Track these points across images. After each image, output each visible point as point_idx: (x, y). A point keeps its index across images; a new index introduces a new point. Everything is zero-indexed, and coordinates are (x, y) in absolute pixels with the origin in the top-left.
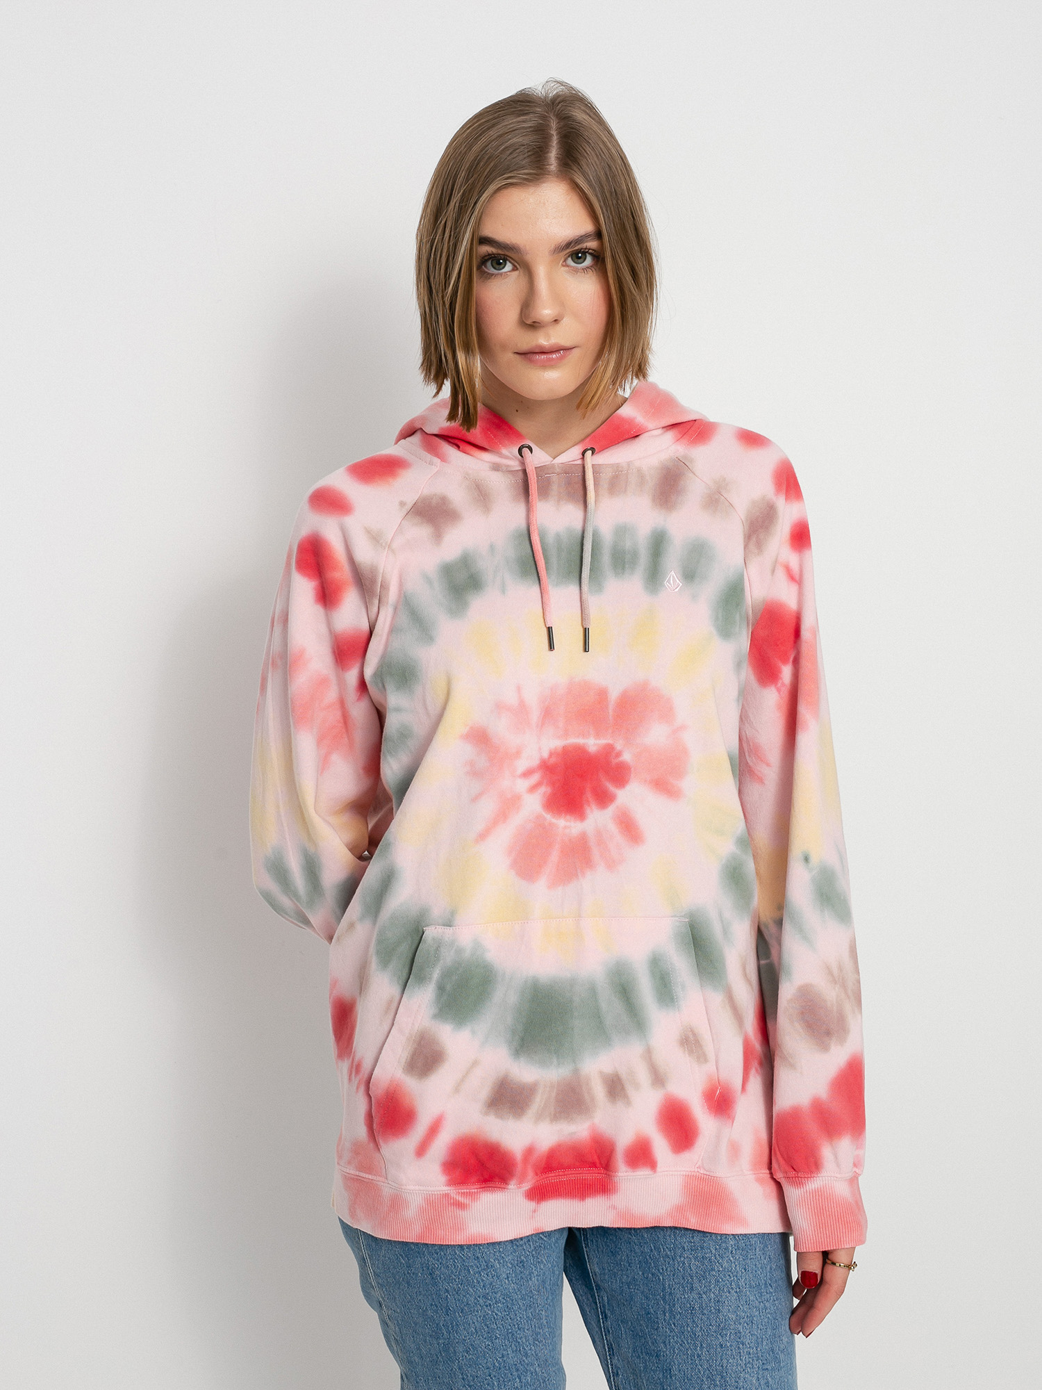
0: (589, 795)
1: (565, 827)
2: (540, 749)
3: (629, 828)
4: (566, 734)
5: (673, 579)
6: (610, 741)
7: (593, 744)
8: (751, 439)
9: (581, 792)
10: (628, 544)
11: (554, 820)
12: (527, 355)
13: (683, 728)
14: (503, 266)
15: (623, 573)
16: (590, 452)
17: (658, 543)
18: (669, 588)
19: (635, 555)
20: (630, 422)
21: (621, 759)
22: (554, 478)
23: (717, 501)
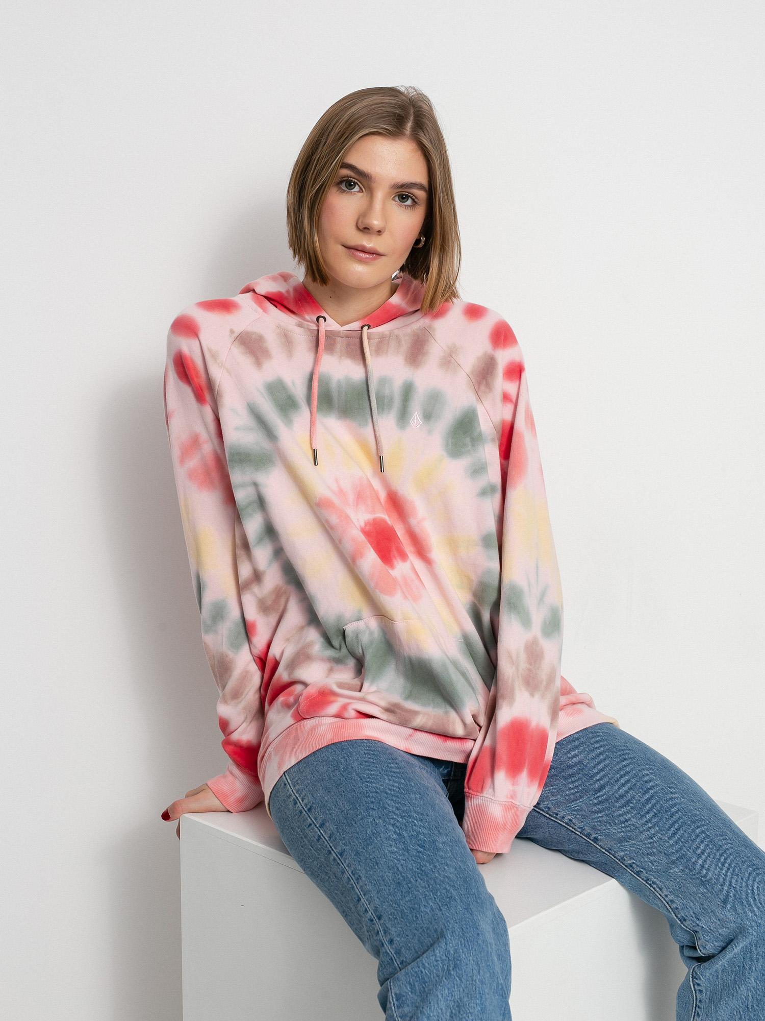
0: (394, 553)
2: (359, 519)
5: (416, 418)
9: (389, 550)
10: (387, 392)
12: (353, 249)
14: (353, 187)
15: (382, 413)
16: (367, 327)
17: (408, 391)
18: (414, 425)
19: (391, 399)
20: (397, 307)
22: (339, 339)
23: (449, 362)
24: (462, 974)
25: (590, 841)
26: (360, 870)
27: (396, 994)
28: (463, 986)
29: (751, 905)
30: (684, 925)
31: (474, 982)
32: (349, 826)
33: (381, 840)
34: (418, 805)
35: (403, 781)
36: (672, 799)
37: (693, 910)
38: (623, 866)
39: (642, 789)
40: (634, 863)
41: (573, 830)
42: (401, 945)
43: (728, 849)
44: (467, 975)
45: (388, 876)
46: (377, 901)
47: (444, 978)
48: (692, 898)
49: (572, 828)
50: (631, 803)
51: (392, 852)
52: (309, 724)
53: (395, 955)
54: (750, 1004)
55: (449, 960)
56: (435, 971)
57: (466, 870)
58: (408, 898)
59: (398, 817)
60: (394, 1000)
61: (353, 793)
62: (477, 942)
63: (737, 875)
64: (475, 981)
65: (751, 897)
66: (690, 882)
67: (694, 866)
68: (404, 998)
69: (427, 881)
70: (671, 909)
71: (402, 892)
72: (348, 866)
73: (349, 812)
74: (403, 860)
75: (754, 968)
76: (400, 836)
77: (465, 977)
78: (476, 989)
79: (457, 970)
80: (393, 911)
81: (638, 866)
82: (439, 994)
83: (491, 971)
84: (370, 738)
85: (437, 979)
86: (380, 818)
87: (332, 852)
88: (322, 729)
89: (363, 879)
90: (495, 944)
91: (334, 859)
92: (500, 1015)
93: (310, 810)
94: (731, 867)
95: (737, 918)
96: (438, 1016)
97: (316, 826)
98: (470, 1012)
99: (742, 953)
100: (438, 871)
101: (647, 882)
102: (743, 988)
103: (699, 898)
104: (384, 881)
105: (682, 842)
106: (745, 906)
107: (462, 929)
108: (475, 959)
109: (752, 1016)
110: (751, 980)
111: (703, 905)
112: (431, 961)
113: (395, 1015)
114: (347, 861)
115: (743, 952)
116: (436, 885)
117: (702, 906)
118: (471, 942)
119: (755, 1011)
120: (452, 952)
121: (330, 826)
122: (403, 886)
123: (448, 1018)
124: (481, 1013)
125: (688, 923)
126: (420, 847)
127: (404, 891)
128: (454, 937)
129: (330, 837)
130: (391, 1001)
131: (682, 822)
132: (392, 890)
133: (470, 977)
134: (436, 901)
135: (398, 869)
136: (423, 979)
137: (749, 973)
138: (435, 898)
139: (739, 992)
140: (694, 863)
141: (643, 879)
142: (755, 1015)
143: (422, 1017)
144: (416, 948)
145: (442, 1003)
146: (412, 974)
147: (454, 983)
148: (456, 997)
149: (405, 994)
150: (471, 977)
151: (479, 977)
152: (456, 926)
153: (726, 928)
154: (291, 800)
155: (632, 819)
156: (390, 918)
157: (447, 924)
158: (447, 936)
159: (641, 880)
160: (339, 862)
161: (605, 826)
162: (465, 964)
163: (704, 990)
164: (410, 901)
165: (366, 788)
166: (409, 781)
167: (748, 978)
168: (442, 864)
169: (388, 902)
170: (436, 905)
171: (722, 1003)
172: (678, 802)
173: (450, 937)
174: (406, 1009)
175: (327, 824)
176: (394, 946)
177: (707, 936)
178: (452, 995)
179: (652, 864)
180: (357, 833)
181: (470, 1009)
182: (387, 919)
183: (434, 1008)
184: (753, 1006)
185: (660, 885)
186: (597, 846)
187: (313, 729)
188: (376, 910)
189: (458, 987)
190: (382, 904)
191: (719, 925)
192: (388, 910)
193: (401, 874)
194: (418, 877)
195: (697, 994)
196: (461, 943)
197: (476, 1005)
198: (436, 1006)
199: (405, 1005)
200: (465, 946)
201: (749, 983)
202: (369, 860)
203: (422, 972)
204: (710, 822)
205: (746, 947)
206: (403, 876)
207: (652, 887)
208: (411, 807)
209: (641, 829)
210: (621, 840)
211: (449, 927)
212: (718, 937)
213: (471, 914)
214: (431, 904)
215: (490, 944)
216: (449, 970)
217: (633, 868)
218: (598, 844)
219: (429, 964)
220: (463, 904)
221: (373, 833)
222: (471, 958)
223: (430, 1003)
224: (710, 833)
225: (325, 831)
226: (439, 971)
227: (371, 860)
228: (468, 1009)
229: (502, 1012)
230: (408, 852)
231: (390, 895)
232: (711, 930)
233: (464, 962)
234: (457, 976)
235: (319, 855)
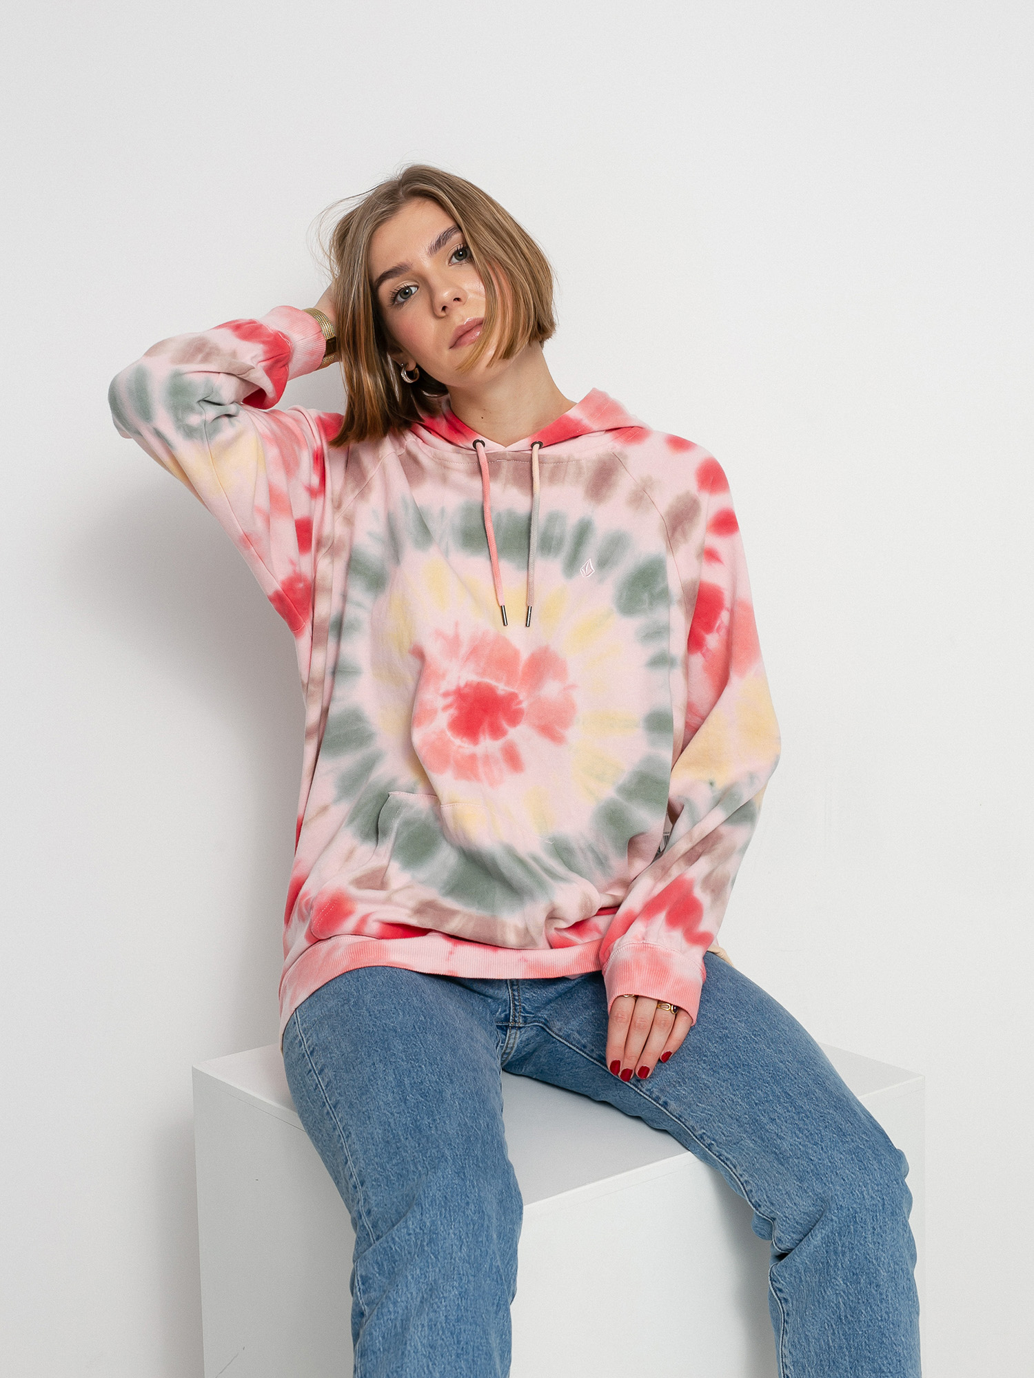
0: (485, 726)
1: (460, 747)
2: (459, 677)
3: (513, 759)
4: (483, 674)
5: (589, 564)
6: (516, 691)
7: (502, 688)
8: (678, 444)
9: (480, 723)
10: (557, 531)
11: (452, 738)
13: (573, 686)
15: (548, 555)
16: (537, 446)
17: (583, 532)
18: (584, 573)
19: (561, 542)
20: (577, 423)
21: (520, 706)
22: (505, 464)
23: (641, 498)
24: (438, 1250)
25: (660, 1107)
26: (351, 1126)
27: (361, 1276)
28: (439, 1265)
29: (832, 1182)
30: (760, 1212)
31: (453, 1260)
32: (347, 1072)
33: (377, 1088)
34: (433, 1047)
35: (422, 1018)
36: (754, 1050)
37: (766, 1192)
38: (694, 1137)
39: (720, 1038)
40: (704, 1133)
41: (641, 1093)
42: (378, 1216)
43: (810, 1112)
44: (445, 1251)
45: (378, 1132)
46: (362, 1164)
47: (416, 1256)
48: (767, 1177)
49: (640, 1091)
50: (705, 1056)
51: (387, 1104)
52: (324, 947)
53: (372, 1229)
54: (843, 1314)
55: (424, 1233)
56: (406, 1247)
57: (473, 1128)
58: (394, 1161)
59: (403, 1060)
60: (360, 1283)
61: (358, 1032)
62: (464, 1212)
63: (816, 1144)
64: (455, 1260)
65: (832, 1172)
66: (764, 1156)
67: (767, 1134)
68: (371, 1281)
69: (419, 1139)
70: (746, 1191)
71: (389, 1152)
72: (340, 1121)
73: (349, 1055)
74: (398, 1113)
75: (840, 1265)
76: (400, 1083)
77: (442, 1254)
78: (454, 1269)
79: (433, 1245)
80: (378, 1176)
81: (708, 1137)
82: (408, 1274)
83: (483, 1249)
84: (393, 966)
85: (409, 1257)
86: (381, 1061)
87: (327, 1104)
88: (339, 954)
89: (353, 1136)
90: (497, 1219)
91: (328, 1113)
92: (493, 1304)
93: (312, 1053)
94: (811, 1134)
95: (817, 1200)
96: (407, 1302)
97: (315, 1072)
98: (443, 1297)
99: (824, 1246)
100: (436, 1127)
101: (720, 1159)
102: (829, 1292)
103: (775, 1176)
104: (372, 1139)
105: (756, 1104)
106: (825, 1184)
107: (446, 1198)
108: (457, 1232)
109: (847, 1330)
110: (839, 1282)
111: (777, 1185)
112: (402, 1235)
113: (361, 1302)
114: (340, 1115)
115: (825, 1243)
116: (428, 1143)
117: (776, 1187)
118: (454, 1212)
119: (849, 1323)
120: (428, 1224)
121: (329, 1073)
122: (392, 1146)
123: (418, 1303)
124: (458, 1298)
125: (762, 1209)
126: (421, 1096)
127: (392, 1151)
128: (433, 1207)
129: (327, 1086)
130: (357, 1285)
131: (759, 1079)
132: (379, 1150)
133: (449, 1253)
134: (425, 1164)
135: (389, 1125)
136: (393, 1257)
137: (835, 1271)
138: (424, 1160)
139: (826, 1297)
140: (768, 1131)
141: (715, 1155)
142: (849, 1329)
143: (387, 1303)
144: (394, 1220)
145: (412, 1285)
146: (379, 1251)
147: (427, 1262)
148: (430, 1278)
149: (371, 1276)
150: (451, 1254)
151: (459, 1254)
152: (438, 1194)
153: (804, 1213)
154: (297, 1042)
155: (704, 1076)
156: (373, 1185)
157: (428, 1190)
158: (425, 1205)
159: (714, 1156)
160: (332, 1116)
161: (674, 1086)
162: (442, 1238)
163: (789, 1299)
164: (397, 1164)
165: (373, 1025)
166: (431, 1019)
167: (834, 1278)
168: (443, 1117)
169: (373, 1165)
170: (425, 1169)
171: (807, 1313)
172: (761, 1053)
173: (427, 1206)
174: (373, 1294)
175: (326, 1070)
176: (371, 1219)
177: (782, 1225)
178: (426, 1276)
179: (723, 1134)
180: (354, 1081)
181: (444, 1292)
182: (369, 1186)
183: (402, 1291)
184: (846, 1317)
185: (734, 1161)
186: (667, 1112)
187: (330, 953)
188: (360, 1174)
189: (433, 1267)
190: (366, 1167)
191: (795, 1210)
192: (371, 1174)
193: (392, 1131)
194: (410, 1134)
195: (784, 1305)
196: (440, 1213)
197: (453, 1287)
198: (405, 1289)
199: (372, 1290)
200: (445, 1217)
201: (837, 1285)
202: (361, 1113)
203: (392, 1249)
204: (796, 1078)
205: (828, 1236)
206: (393, 1134)
207: (726, 1164)
208: (422, 1049)
209: (713, 1089)
210: (691, 1104)
211: (429, 1194)
212: (795, 1227)
213: (463, 1179)
214: (420, 1168)
215: (489, 1217)
216: (422, 1246)
217: (704, 1140)
218: (667, 1110)
219: (399, 1238)
220: (455, 1167)
221: (370, 1080)
222: (451, 1231)
223: (397, 1286)
224: (793, 1092)
225: (323, 1079)
226: (411, 1247)
227: (363, 1113)
228: (442, 1293)
229: (496, 1302)
230: (405, 1103)
231: (376, 1156)
232: (786, 1217)
233: (441, 1235)
234: (432, 1253)
235: (314, 1108)
